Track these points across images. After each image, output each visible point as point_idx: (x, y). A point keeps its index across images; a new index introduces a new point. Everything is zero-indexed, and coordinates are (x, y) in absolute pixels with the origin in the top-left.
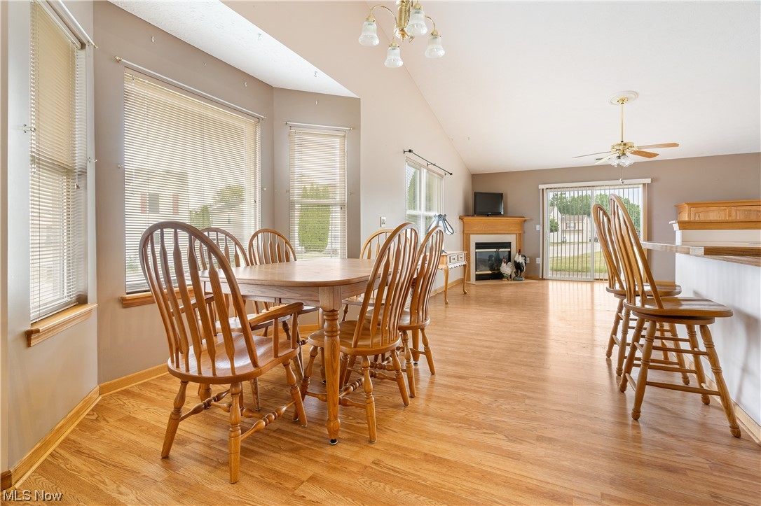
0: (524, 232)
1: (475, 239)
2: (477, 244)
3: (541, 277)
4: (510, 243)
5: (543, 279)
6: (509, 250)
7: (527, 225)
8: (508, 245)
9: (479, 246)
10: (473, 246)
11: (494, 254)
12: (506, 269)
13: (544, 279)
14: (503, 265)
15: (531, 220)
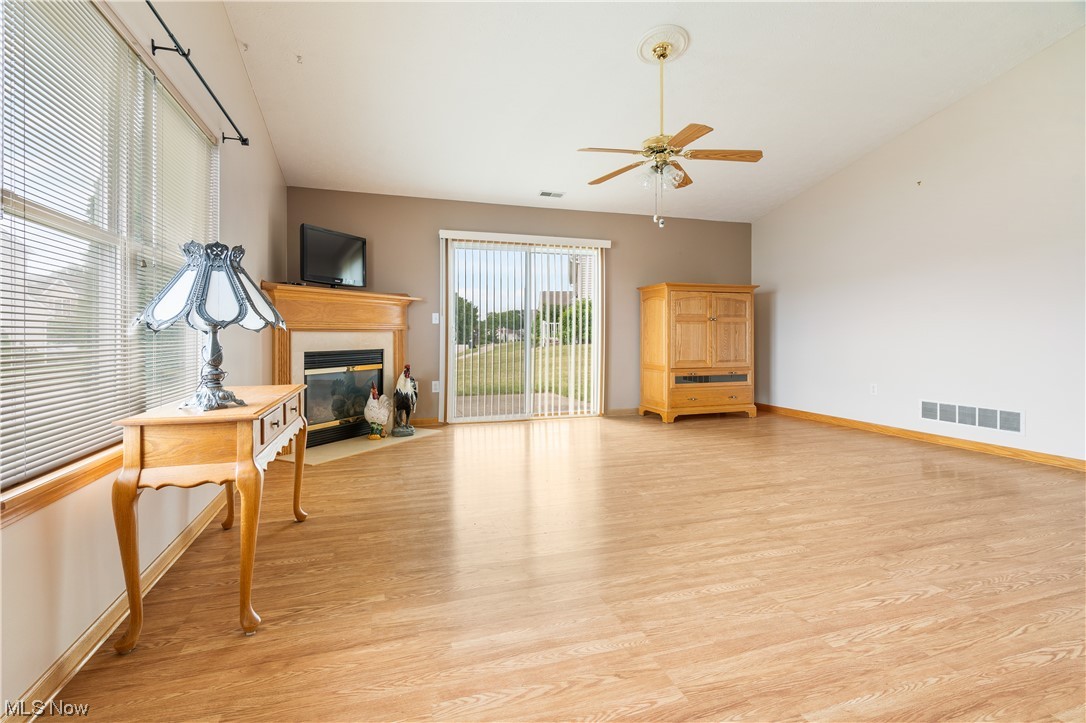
0: (408, 328)
1: (304, 342)
2: (308, 355)
3: (441, 420)
4: (381, 352)
5: (445, 424)
6: (380, 366)
7: (413, 312)
8: (376, 356)
9: (313, 360)
10: (298, 361)
11: (342, 377)
12: (378, 411)
13: (448, 424)
14: (372, 402)
15: (423, 302)
